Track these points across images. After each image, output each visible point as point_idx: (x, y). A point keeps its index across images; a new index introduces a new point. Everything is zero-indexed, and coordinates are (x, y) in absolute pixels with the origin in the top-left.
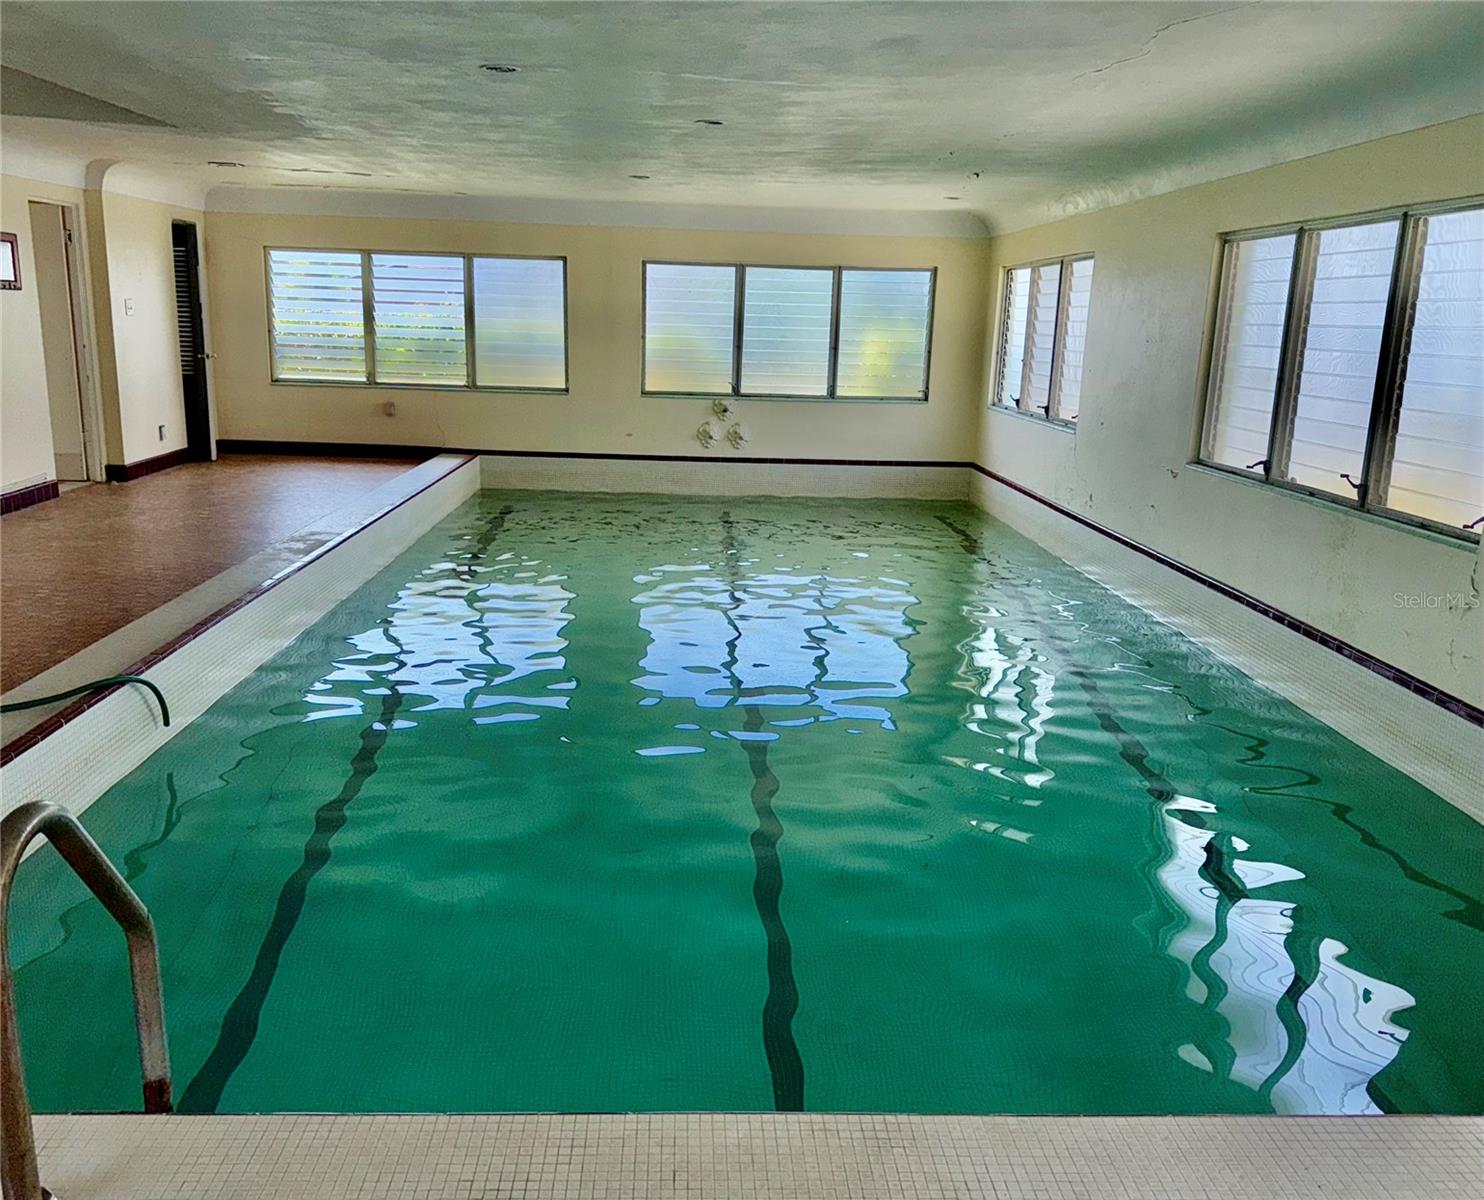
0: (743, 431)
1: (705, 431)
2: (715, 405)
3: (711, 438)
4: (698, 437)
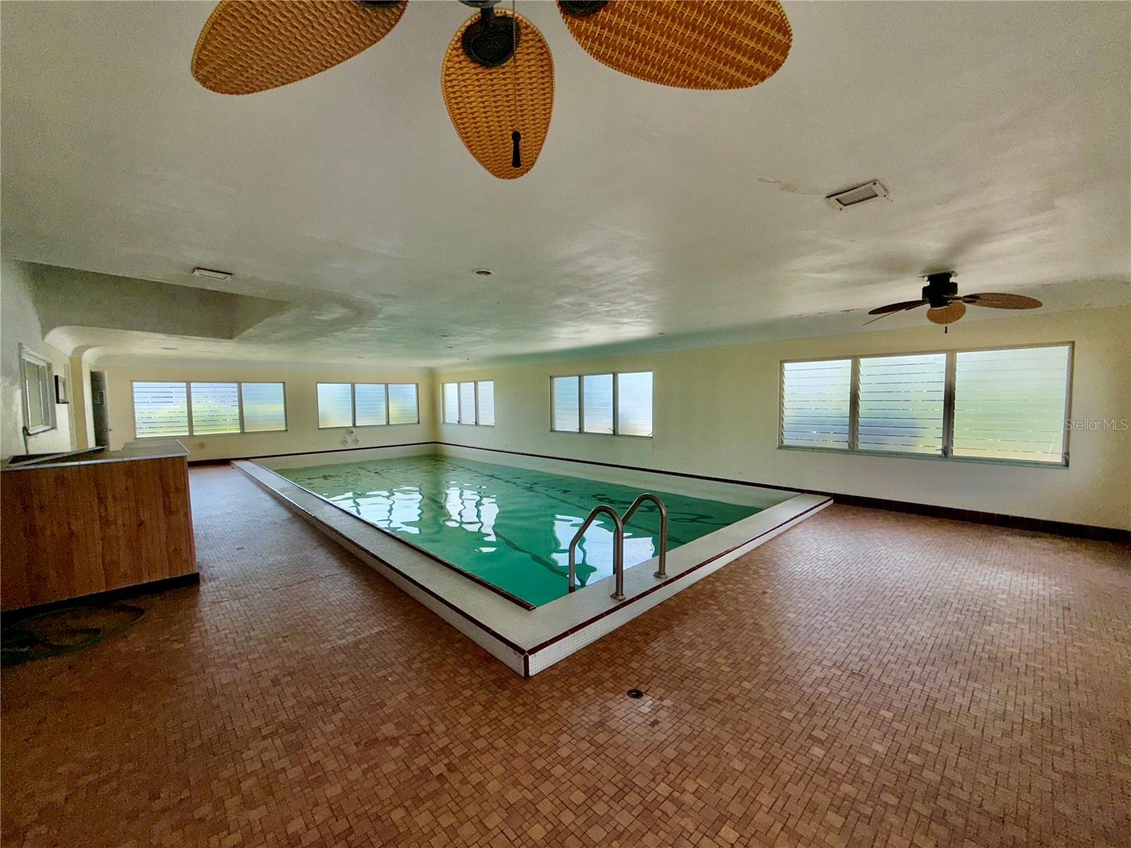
0: (359, 439)
1: (344, 440)
2: (347, 431)
3: (347, 442)
4: (342, 443)
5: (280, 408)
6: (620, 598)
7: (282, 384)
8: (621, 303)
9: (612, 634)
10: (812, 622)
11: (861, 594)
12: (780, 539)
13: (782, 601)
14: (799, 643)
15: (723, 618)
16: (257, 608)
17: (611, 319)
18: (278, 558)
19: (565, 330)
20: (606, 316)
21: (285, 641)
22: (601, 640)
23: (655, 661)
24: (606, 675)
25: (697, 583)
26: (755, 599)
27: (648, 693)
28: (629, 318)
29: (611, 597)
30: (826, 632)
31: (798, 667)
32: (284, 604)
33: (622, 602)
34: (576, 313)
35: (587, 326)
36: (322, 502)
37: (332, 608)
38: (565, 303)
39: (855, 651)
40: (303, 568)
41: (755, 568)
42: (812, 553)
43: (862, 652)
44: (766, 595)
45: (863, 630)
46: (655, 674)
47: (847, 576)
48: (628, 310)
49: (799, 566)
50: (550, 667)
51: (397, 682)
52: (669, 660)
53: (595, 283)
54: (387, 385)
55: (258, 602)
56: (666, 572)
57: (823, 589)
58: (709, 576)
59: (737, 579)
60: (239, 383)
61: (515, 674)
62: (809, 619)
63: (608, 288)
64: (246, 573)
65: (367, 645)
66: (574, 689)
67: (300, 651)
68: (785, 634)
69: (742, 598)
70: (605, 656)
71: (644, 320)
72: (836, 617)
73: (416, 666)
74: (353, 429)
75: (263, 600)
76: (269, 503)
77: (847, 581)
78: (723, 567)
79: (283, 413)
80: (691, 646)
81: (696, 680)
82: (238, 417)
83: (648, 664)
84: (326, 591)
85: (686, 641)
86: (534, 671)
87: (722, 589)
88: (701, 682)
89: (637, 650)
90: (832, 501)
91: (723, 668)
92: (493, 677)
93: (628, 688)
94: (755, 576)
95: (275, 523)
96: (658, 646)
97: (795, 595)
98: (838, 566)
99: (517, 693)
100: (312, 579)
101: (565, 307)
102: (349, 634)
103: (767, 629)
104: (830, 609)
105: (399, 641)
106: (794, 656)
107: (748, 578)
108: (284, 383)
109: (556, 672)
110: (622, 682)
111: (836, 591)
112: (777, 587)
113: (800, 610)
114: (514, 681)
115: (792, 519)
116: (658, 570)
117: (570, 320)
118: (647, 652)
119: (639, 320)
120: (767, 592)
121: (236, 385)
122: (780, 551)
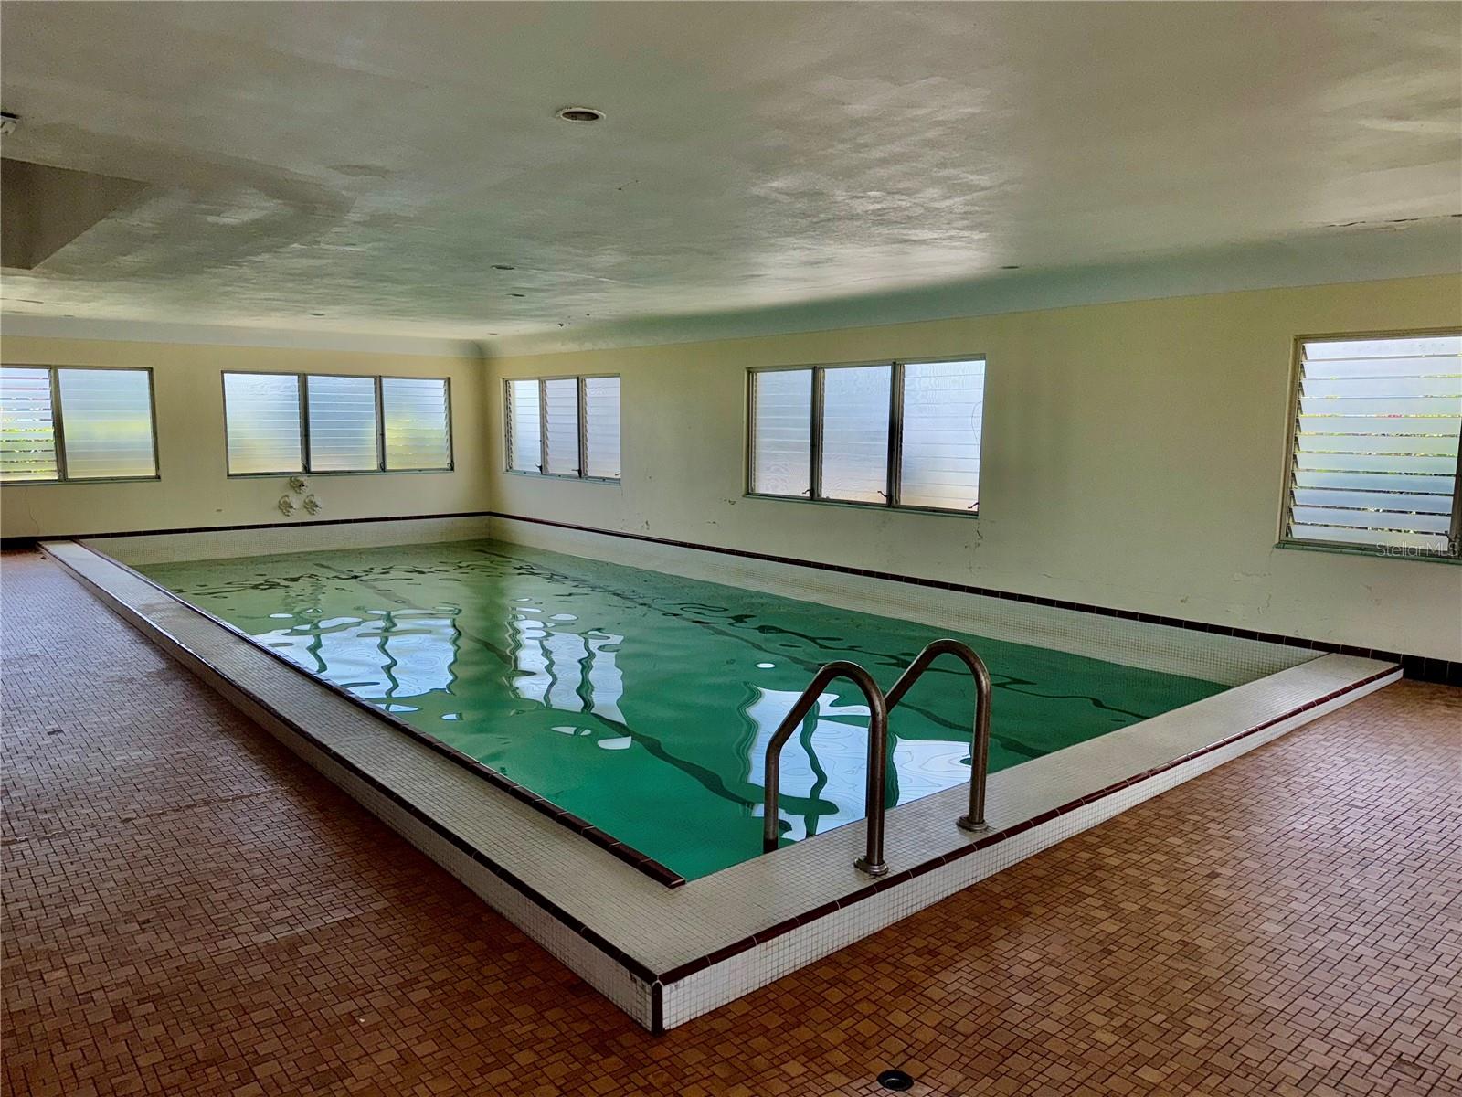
0: (317, 500)
1: (285, 502)
2: (292, 481)
3: (291, 507)
4: (280, 508)
5: (139, 427)
6: (876, 869)
7: (146, 374)
8: (908, 192)
9: (854, 950)
10: (1319, 945)
11: (1444, 888)
12: (1266, 756)
13: (1252, 895)
14: (1283, 988)
15: (1111, 927)
16: (85, 857)
17: (884, 230)
18: (135, 755)
19: (780, 257)
20: (875, 223)
21: (144, 931)
22: (829, 961)
23: (946, 1013)
24: (834, 1037)
25: (1056, 847)
26: (1188, 888)
27: (925, 1079)
28: (931, 229)
29: (856, 866)
30: (1349, 968)
31: (1274, 1042)
32: (145, 852)
33: (880, 879)
34: (804, 215)
35: (830, 249)
36: (231, 637)
37: (244, 864)
38: (777, 190)
39: (1412, 1013)
40: (187, 778)
41: (1197, 818)
42: (1337, 789)
43: (1428, 1015)
44: (1217, 881)
45: (1436, 969)
46: (943, 1039)
47: (1415, 846)
48: (928, 209)
49: (1305, 819)
50: (710, 1013)
51: (375, 1027)
52: (978, 1012)
53: (843, 141)
54: (378, 380)
55: (90, 846)
56: (985, 818)
57: (1354, 872)
58: (1088, 832)
59: (1154, 841)
60: (54, 369)
61: (632, 1024)
62: (1312, 938)
63: (877, 154)
64: (66, 785)
65: (316, 948)
66: (759, 1062)
67: (175, 953)
68: (1251, 968)
69: (1159, 885)
70: (835, 995)
71: (966, 233)
72: (1377, 936)
73: (420, 995)
74: (303, 479)
75: (99, 842)
76: (120, 638)
77: (1414, 857)
78: (1123, 813)
79: (150, 439)
80: (1031, 983)
81: (1035, 1056)
82: (51, 445)
83: (931, 1018)
84: (235, 830)
85: (1020, 971)
86: (673, 1019)
87: (1114, 862)
88: (1046, 1062)
89: (907, 987)
90: (1399, 675)
91: (1099, 1035)
92: (586, 1027)
93: (881, 1067)
94: (1196, 837)
95: (131, 681)
96: (958, 981)
97: (1284, 882)
98: (1398, 821)
99: (632, 1064)
100: (206, 803)
101: (775, 201)
102: (277, 922)
103: (1210, 956)
104: (1365, 919)
105: (386, 942)
106: (1266, 1018)
107: (1181, 842)
108: (150, 370)
109: (719, 1025)
110: (868, 1055)
111: (1385, 879)
112: (1245, 863)
113: (1293, 918)
114: (627, 1039)
115: (1298, 711)
116: (967, 812)
117: (788, 234)
118: (930, 992)
119: (953, 233)
120: (1218, 875)
121: (46, 373)
122: (1263, 782)
